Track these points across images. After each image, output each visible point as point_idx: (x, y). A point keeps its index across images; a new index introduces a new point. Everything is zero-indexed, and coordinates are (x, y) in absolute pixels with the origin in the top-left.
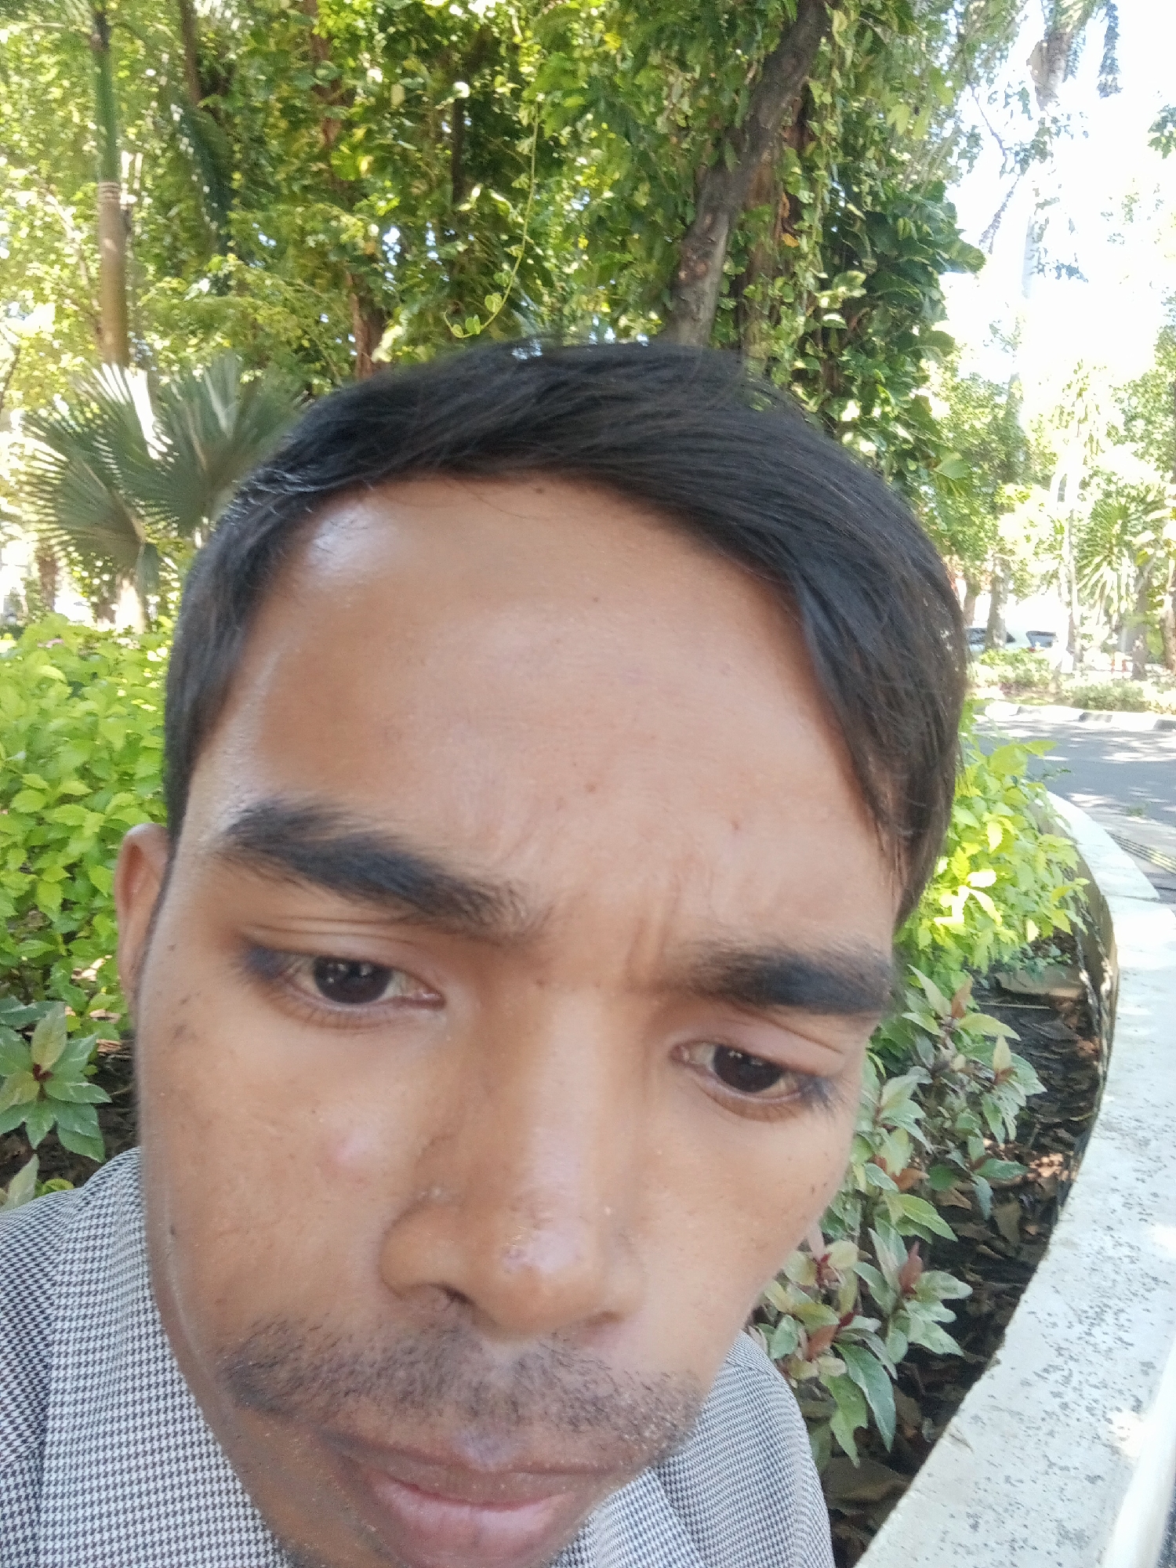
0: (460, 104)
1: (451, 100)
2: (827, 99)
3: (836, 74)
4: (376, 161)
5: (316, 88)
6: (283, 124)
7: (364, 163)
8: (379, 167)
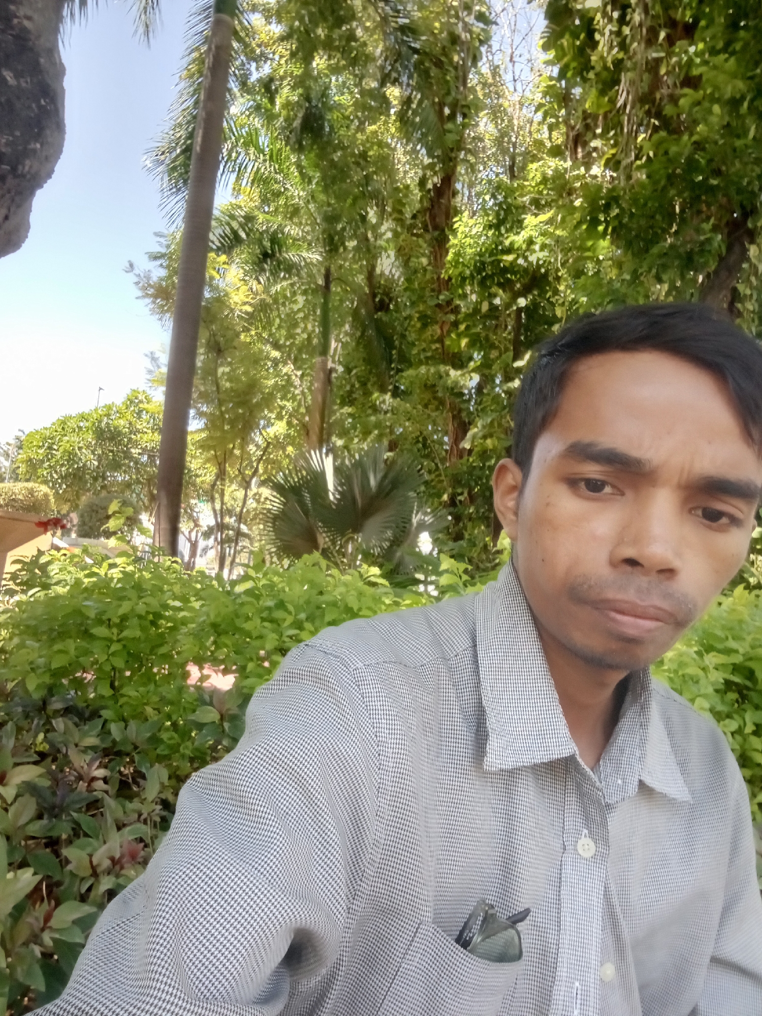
0: (520, 310)
1: (515, 308)
2: (748, 292)
3: (753, 279)
4: (470, 341)
5: (438, 306)
6: (419, 325)
7: (464, 342)
8: (472, 345)
